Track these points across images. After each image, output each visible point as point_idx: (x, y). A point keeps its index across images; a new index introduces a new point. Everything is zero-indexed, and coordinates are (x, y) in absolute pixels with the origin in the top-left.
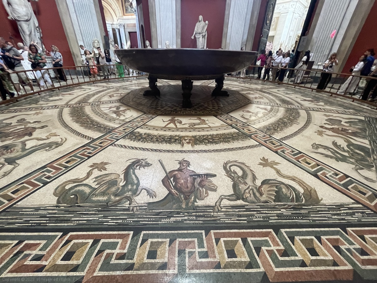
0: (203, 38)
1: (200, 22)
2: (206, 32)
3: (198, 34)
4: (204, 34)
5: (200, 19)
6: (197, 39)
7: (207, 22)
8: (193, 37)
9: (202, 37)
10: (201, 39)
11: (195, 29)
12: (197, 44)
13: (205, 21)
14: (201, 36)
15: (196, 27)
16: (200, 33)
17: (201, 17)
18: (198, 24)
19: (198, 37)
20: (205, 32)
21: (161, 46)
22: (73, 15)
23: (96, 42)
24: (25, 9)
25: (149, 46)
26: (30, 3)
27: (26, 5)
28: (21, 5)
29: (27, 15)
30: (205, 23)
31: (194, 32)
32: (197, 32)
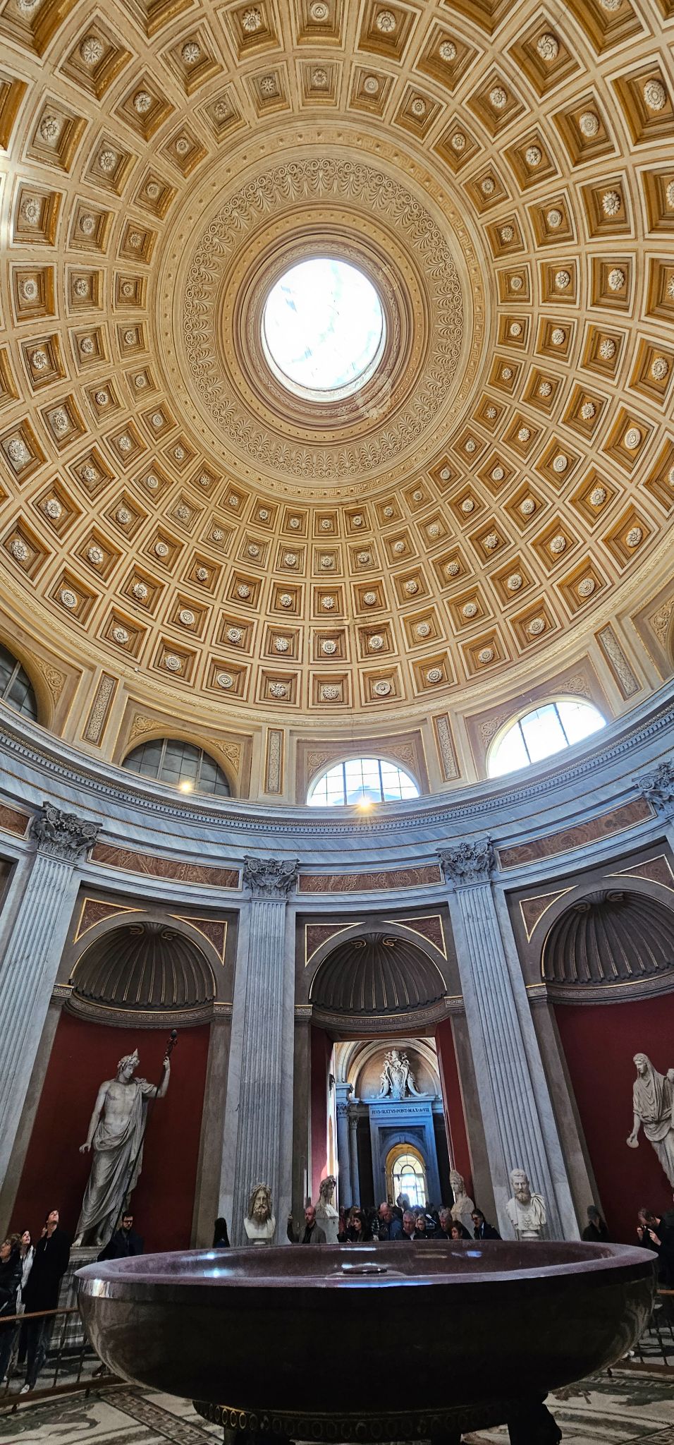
1: (643, 1075)
3: (652, 1126)
5: (641, 1067)
6: (656, 1146)
8: (633, 1143)
9: (670, 1137)
11: (636, 1106)
12: (665, 1170)
14: (665, 1131)
15: (636, 1100)
16: (658, 1122)
17: (640, 1060)
18: (638, 1085)
19: (657, 1138)
21: (504, 1190)
22: (231, 1119)
23: (261, 1194)
24: (125, 1122)
25: (461, 1192)
26: (147, 1104)
27: (134, 1109)
28: (121, 1113)
29: (122, 1136)
30: (664, 1077)
31: (633, 1117)
32: (643, 1117)
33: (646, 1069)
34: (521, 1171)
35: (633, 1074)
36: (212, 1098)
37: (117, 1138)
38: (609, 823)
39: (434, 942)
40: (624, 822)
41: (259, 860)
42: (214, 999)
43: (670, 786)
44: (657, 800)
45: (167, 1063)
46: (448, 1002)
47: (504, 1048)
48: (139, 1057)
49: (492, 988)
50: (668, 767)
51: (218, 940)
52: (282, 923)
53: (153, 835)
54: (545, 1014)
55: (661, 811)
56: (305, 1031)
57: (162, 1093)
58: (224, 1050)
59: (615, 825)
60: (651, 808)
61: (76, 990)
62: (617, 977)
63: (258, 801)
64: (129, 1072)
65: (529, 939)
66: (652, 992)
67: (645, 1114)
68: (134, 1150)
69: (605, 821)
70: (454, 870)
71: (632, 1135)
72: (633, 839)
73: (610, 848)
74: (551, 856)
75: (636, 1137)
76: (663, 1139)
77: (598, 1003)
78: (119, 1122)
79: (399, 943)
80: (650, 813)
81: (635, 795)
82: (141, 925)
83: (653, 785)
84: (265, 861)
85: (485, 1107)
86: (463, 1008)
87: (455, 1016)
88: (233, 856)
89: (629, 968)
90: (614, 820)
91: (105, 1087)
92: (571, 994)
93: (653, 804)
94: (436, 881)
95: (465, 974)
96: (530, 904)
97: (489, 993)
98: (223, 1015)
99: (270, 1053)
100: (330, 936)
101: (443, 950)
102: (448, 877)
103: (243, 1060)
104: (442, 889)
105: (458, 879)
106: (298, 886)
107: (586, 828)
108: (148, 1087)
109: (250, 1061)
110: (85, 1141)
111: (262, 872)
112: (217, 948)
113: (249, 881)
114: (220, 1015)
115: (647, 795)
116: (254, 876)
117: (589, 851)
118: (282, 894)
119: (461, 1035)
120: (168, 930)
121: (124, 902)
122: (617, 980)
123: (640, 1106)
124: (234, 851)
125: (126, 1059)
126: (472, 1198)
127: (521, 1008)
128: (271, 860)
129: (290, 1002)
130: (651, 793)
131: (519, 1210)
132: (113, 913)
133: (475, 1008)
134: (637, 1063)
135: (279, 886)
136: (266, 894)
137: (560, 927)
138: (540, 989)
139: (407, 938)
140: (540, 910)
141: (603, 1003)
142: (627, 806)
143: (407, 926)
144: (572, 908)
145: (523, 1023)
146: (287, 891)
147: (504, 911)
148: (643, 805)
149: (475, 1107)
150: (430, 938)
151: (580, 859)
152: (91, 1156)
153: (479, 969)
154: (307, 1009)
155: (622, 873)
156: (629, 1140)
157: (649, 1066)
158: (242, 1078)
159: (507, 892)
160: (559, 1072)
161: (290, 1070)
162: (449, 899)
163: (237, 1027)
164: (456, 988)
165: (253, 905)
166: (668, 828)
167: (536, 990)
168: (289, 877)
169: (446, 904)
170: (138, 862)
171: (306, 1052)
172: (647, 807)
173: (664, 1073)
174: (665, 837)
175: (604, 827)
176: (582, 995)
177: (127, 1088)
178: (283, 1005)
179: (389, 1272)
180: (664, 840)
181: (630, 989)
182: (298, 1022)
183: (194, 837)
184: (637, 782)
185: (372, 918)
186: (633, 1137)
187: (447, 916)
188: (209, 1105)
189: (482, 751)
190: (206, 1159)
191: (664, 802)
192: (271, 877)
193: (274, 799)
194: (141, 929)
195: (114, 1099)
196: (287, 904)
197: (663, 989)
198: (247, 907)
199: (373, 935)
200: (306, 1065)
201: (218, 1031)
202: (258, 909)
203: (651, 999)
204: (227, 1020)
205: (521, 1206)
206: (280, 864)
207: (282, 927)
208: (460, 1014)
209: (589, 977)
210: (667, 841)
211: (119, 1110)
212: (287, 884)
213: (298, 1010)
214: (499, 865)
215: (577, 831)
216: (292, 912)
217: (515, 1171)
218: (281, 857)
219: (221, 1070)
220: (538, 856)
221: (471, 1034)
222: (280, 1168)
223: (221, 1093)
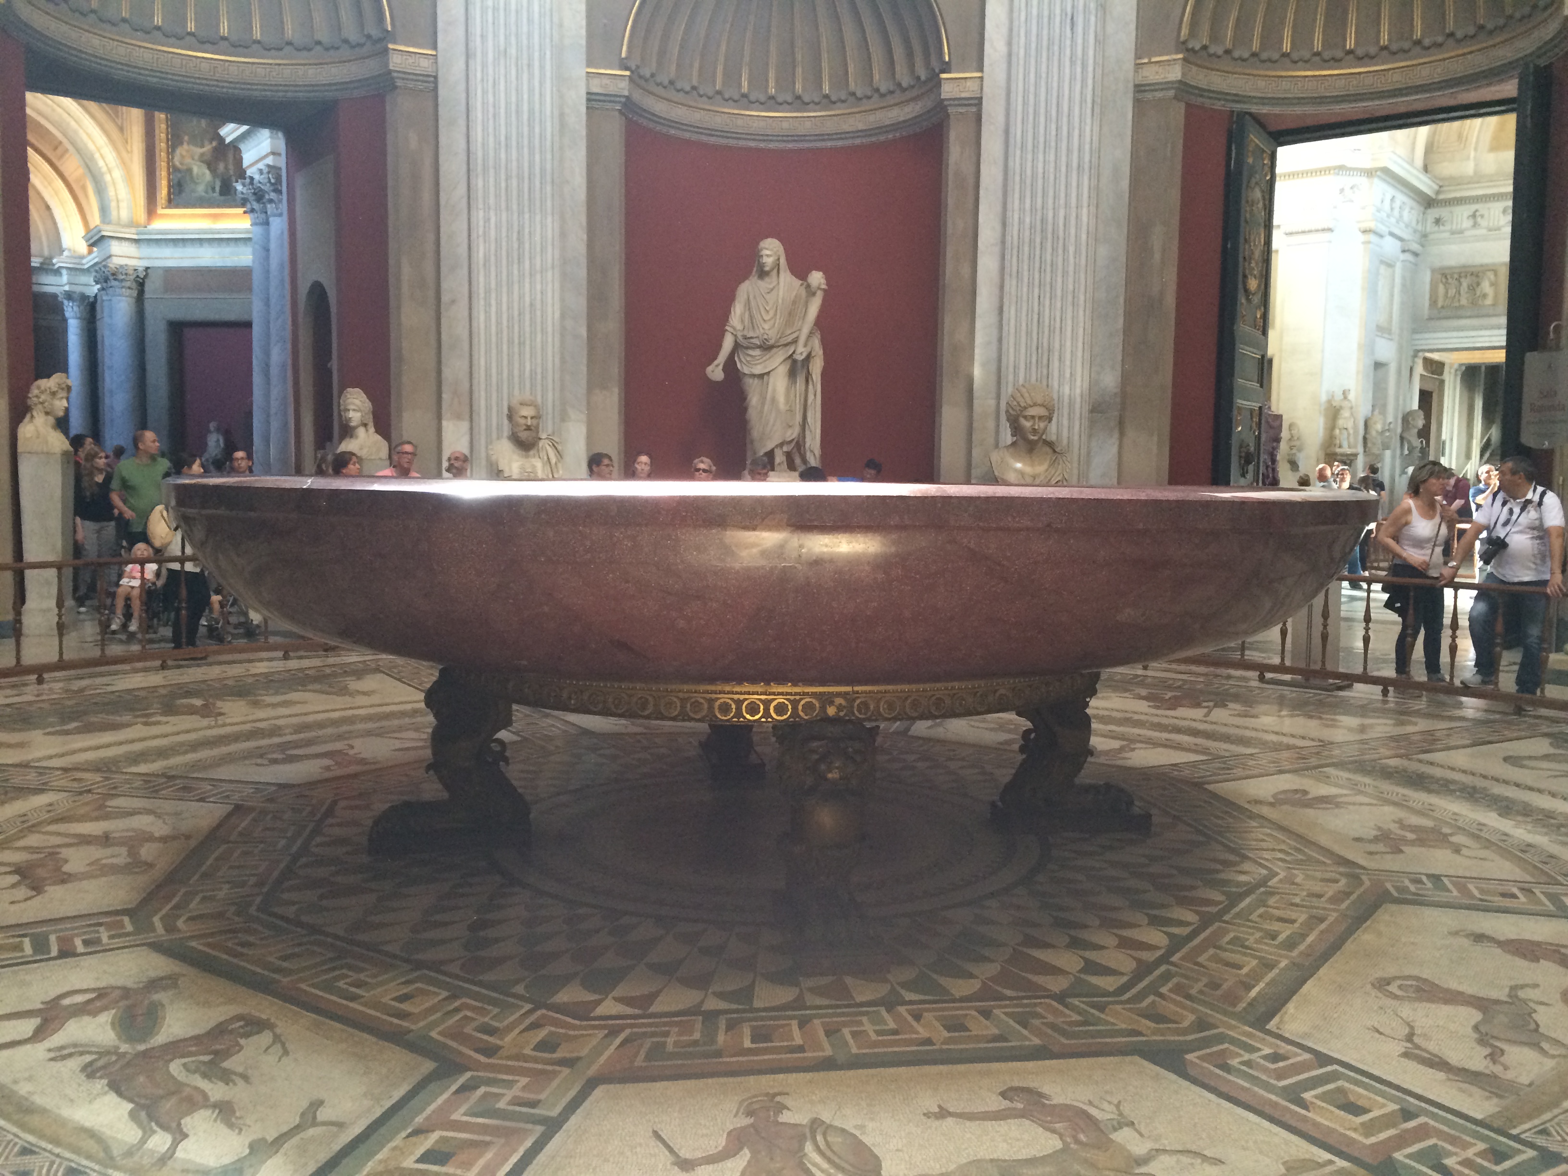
0: (792, 374)
1: (763, 274)
2: (816, 344)
3: (757, 352)
4: (801, 352)
5: (768, 261)
6: (751, 383)
7: (817, 278)
8: (716, 372)
9: (782, 371)
10: (779, 383)
12: (752, 414)
13: (800, 272)
14: (777, 364)
15: (738, 310)
16: (767, 347)
17: (771, 250)
18: (750, 288)
19: (758, 370)
20: (811, 334)
30: (800, 283)
31: (723, 336)
32: (745, 338)
33: (777, 265)
46: (393, 58)
54: (613, 133)
67: (749, 334)
71: (716, 362)
75: (721, 367)
76: (768, 373)
86: (434, 78)
87: (408, 90)
89: (772, 83)
122: (745, 100)
127: (567, 108)
131: (515, 456)
133: (464, 87)
134: (763, 253)
138: (615, 81)
141: (704, 138)
156: (709, 369)
157: (783, 261)
164: (422, 30)
167: (606, 81)
173: (803, 276)
186: (717, 366)
208: (424, 90)
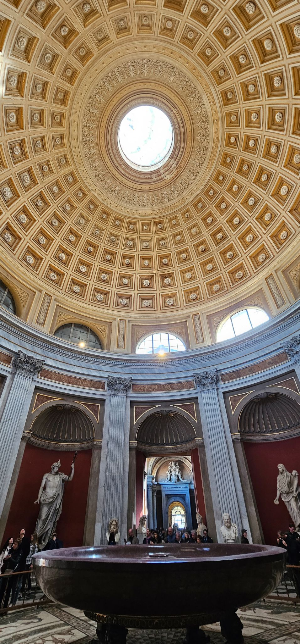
0: (296, 500)
1: (282, 473)
3: (285, 495)
4: (295, 494)
5: (281, 470)
6: (286, 504)
8: (277, 502)
9: (293, 500)
10: (293, 503)
11: (278, 487)
14: (291, 498)
15: (278, 484)
16: (288, 493)
17: (280, 467)
18: (279, 477)
19: (287, 500)
21: (220, 521)
22: (101, 490)
23: (114, 523)
24: (54, 491)
25: (201, 523)
26: (64, 484)
27: (58, 486)
28: (53, 487)
29: (53, 497)
30: (291, 474)
31: (277, 491)
32: (281, 491)
33: (283, 470)
34: (228, 514)
35: (277, 472)
36: (93, 481)
37: (51, 498)
38: (269, 363)
39: (191, 414)
40: (276, 363)
41: (114, 377)
42: (94, 438)
43: (297, 347)
44: (291, 353)
45: (73, 466)
46: (197, 441)
47: (221, 461)
48: (61, 463)
49: (217, 435)
50: (296, 338)
51: (96, 413)
52: (124, 405)
53: (67, 366)
54: (240, 446)
55: (292, 358)
56: (134, 452)
57: (71, 479)
58: (98, 460)
59: (272, 364)
60: (288, 357)
61: (33, 433)
62: (271, 430)
63: (114, 352)
64: (56, 469)
65: (233, 414)
66: (287, 437)
67: (282, 490)
68: (58, 503)
69: (268, 362)
70: (201, 383)
71: (276, 499)
72: (280, 370)
73: (270, 374)
74: (244, 377)
75: (278, 500)
76: (290, 501)
77: (262, 442)
78: (52, 491)
79: (176, 414)
80: (288, 359)
81: (281, 351)
82: (61, 405)
83: (289, 346)
84: (117, 378)
85: (212, 486)
86: (203, 443)
87: (200, 446)
88: (103, 375)
89: (276, 427)
90: (272, 362)
91: (46, 476)
92: (251, 438)
93: (289, 355)
94: (193, 388)
95: (204, 429)
96: (234, 398)
97: (215, 437)
98: (98, 445)
99: (118, 462)
100: (145, 411)
101: (195, 418)
102: (198, 386)
103: (107, 465)
104: (195, 391)
105: (202, 387)
106: (131, 389)
107: (259, 365)
108: (65, 476)
109: (109, 465)
110: (37, 499)
111: (115, 383)
112: (95, 416)
113: (110, 387)
114: (96, 445)
115: (287, 351)
116: (112, 385)
117: (260, 375)
118: (124, 392)
119: (202, 456)
120: (74, 408)
121: (54, 395)
123: (280, 486)
124: (103, 373)
125: (55, 464)
126: (206, 525)
127: (229, 443)
128: (119, 377)
129: (127, 440)
130: (289, 350)
131: (226, 531)
132: (49, 400)
133: (209, 443)
134: (279, 468)
135: (123, 389)
136: (117, 392)
137: (247, 408)
138: (237, 435)
139: (179, 412)
140: (238, 401)
141: (265, 442)
142: (278, 356)
143: (179, 407)
144: (252, 400)
145: (230, 450)
146: (127, 391)
147: (222, 401)
148: (285, 355)
149: (208, 486)
150: (190, 413)
151: (256, 378)
152: (39, 506)
153: (211, 427)
154: (135, 443)
155: (275, 385)
156: (275, 501)
158: (106, 473)
159: (224, 393)
160: (245, 471)
161: (127, 469)
162: (198, 395)
163: (104, 450)
164: (200, 434)
165: (112, 397)
166: (296, 366)
167: (235, 436)
168: (127, 385)
169: (197, 398)
170: (61, 378)
171: (134, 461)
172: (287, 356)
173: (291, 472)
174: (294, 369)
175: (267, 365)
176: (256, 438)
177: (55, 477)
178: (124, 441)
179: (169, 556)
180: (293, 371)
181: (277, 436)
182: (131, 448)
183: (85, 367)
184: (283, 345)
185: (164, 404)
186: (276, 500)
187: (197, 403)
188: (91, 484)
189: (214, 331)
190: (90, 507)
191: (294, 354)
192: (119, 385)
193: (122, 350)
194: (62, 407)
195: (50, 481)
196: (127, 397)
197: (291, 436)
198: (109, 398)
199: (164, 411)
200: (134, 467)
201: (96, 452)
202: (114, 399)
203: (286, 440)
204: (99, 447)
205: (228, 529)
206: (124, 379)
207: (124, 407)
208: (202, 446)
209: (259, 430)
210: (295, 371)
211: (51, 486)
212: (127, 388)
213: (131, 443)
214: (220, 381)
215: (255, 366)
216: (129, 400)
217: (225, 514)
218: (124, 376)
219: (97, 469)
220: (238, 377)
221: (207, 455)
222: (122, 512)
223: (97, 479)
